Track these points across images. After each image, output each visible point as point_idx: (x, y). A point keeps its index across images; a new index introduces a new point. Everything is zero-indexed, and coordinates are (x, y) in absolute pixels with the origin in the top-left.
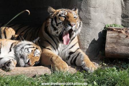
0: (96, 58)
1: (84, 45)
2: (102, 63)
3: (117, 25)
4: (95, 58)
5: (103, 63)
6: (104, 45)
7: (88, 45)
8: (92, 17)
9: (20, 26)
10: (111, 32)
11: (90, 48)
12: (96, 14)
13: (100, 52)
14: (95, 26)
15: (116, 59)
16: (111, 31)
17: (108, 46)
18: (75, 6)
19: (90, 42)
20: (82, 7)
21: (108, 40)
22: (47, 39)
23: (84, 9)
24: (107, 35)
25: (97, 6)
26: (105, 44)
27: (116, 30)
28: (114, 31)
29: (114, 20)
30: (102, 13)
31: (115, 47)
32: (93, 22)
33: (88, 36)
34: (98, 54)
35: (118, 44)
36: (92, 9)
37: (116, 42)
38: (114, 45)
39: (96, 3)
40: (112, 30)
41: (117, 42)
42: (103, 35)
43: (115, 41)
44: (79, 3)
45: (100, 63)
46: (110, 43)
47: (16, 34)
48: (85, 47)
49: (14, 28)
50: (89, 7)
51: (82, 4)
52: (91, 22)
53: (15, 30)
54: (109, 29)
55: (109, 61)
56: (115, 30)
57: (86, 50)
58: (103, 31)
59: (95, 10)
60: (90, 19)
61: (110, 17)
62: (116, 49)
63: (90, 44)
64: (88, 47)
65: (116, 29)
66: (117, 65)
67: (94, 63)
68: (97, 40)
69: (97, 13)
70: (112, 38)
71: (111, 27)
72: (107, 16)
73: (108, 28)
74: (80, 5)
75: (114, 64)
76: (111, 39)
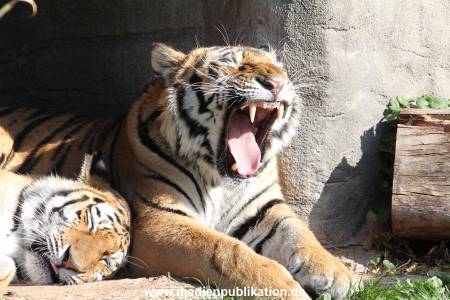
0: (353, 241)
1: (302, 187)
2: (379, 260)
3: (437, 102)
4: (348, 239)
5: (386, 262)
6: (386, 185)
7: (321, 187)
8: (333, 69)
9: (35, 115)
10: (415, 129)
11: (328, 198)
12: (351, 56)
13: (372, 216)
14: (347, 104)
15: (438, 244)
16: (414, 124)
17: (402, 190)
18: (260, 22)
19: (328, 174)
20: (290, 28)
21: (403, 162)
22: (160, 171)
23: (300, 37)
24: (400, 143)
25: (352, 21)
26: (389, 178)
27: (437, 120)
28: (429, 124)
29: (426, 78)
30: (374, 50)
31: (434, 193)
32: (336, 91)
33: (319, 147)
34: (363, 222)
35: (445, 180)
36: (330, 35)
37: (436, 172)
38: (428, 185)
39: (350, 10)
40: (418, 120)
41: (440, 172)
42: (381, 144)
43: (435, 167)
44: (276, 9)
45: (372, 262)
46: (412, 177)
47: (17, 148)
48: (308, 193)
49: (10, 125)
50: (319, 27)
51: (291, 16)
52: (328, 91)
53: (11, 134)
54: (406, 119)
55: (411, 251)
56: (429, 119)
57: (309, 209)
58: (381, 125)
59: (343, 37)
60: (326, 78)
61: (408, 67)
62: (438, 201)
63: (328, 182)
64: (318, 196)
65: (434, 116)
66: (443, 270)
67: (348, 261)
68: (355, 165)
69: (352, 51)
70: (419, 155)
71: (412, 107)
72: (394, 63)
73: (403, 111)
74: (283, 21)
75: (432, 265)
76: (415, 159)
